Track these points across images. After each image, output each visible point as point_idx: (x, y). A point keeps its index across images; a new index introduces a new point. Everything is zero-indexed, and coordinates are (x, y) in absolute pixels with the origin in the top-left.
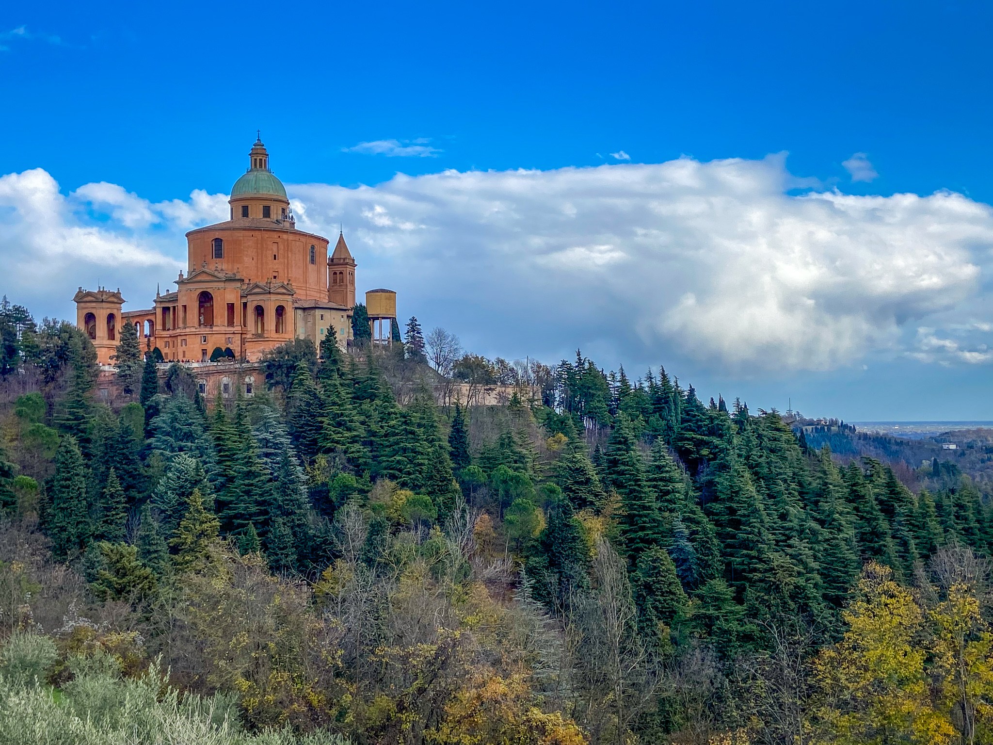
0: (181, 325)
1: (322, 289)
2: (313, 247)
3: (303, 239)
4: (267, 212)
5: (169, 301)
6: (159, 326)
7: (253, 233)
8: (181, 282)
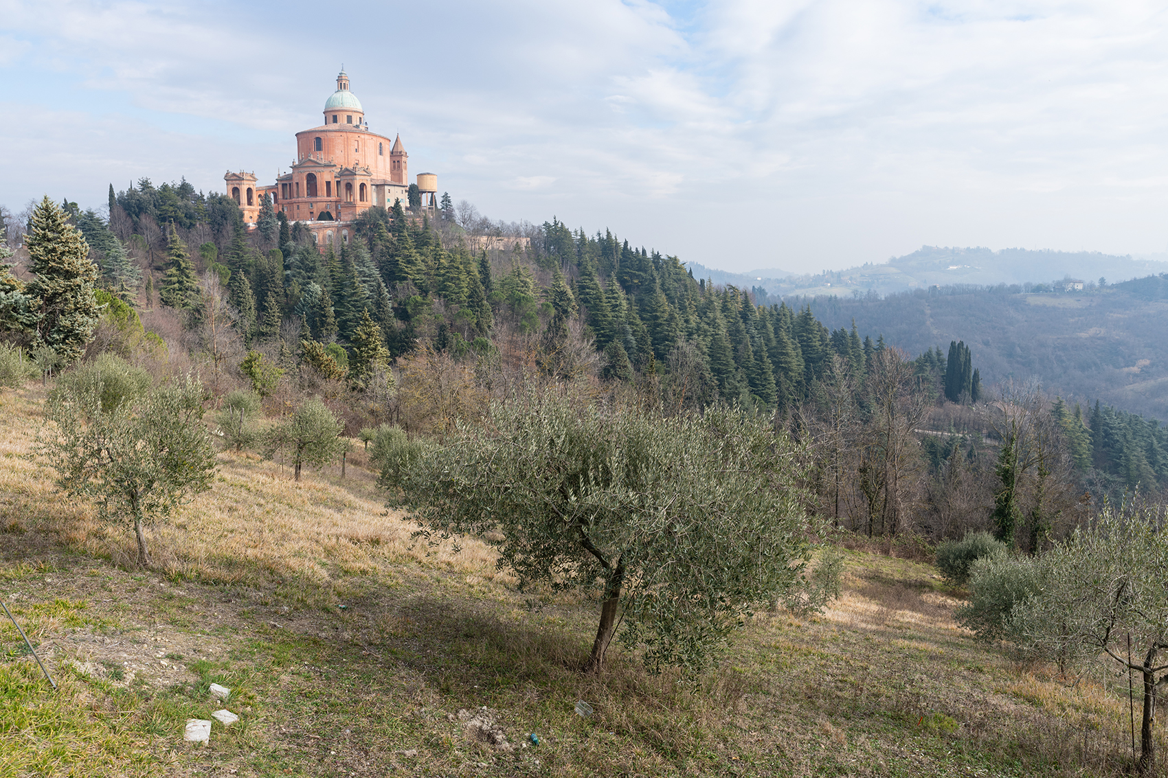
0: (295, 196)
1: (387, 172)
2: (381, 144)
3: (374, 138)
4: (349, 119)
5: (286, 180)
6: (280, 197)
7: (341, 134)
8: (294, 167)
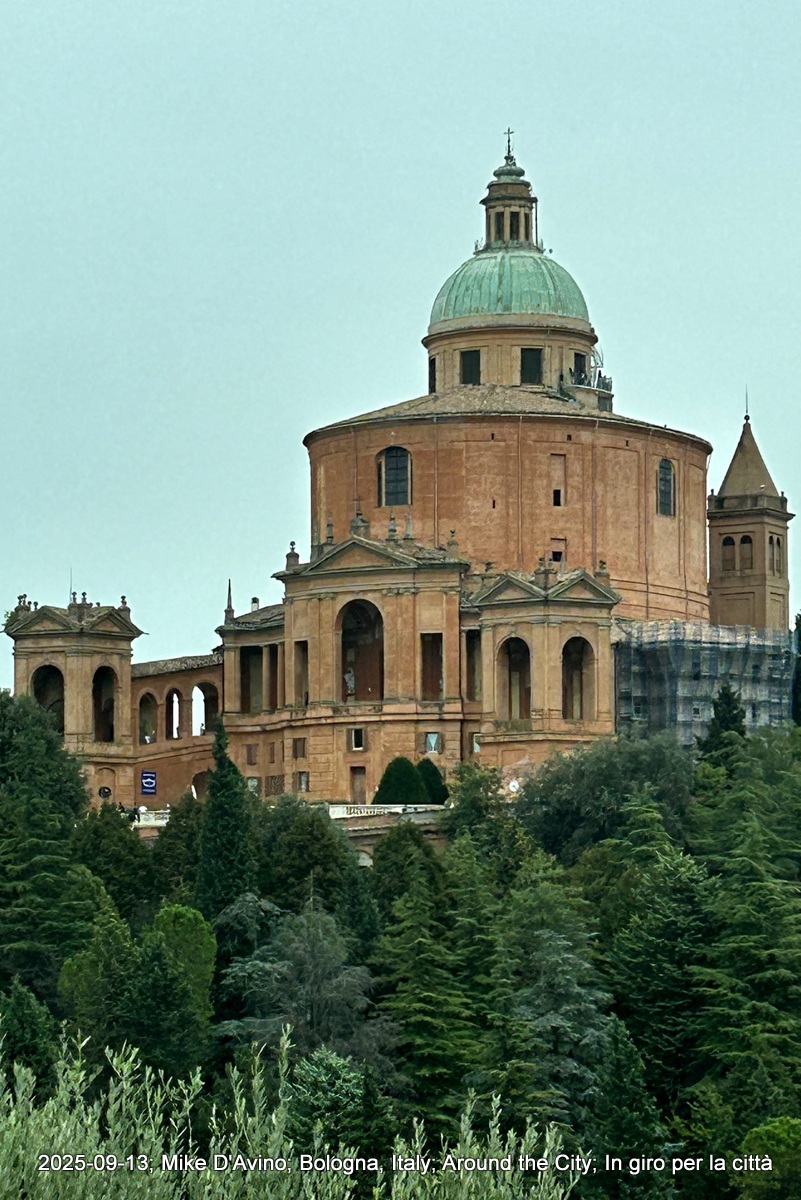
0: (291, 698)
1: (690, 588)
2: (666, 466)
3: (638, 443)
4: (532, 366)
5: (259, 632)
6: (231, 703)
7: (493, 428)
8: (293, 576)
